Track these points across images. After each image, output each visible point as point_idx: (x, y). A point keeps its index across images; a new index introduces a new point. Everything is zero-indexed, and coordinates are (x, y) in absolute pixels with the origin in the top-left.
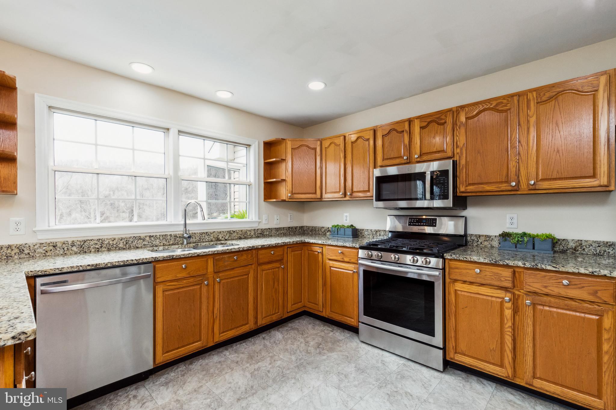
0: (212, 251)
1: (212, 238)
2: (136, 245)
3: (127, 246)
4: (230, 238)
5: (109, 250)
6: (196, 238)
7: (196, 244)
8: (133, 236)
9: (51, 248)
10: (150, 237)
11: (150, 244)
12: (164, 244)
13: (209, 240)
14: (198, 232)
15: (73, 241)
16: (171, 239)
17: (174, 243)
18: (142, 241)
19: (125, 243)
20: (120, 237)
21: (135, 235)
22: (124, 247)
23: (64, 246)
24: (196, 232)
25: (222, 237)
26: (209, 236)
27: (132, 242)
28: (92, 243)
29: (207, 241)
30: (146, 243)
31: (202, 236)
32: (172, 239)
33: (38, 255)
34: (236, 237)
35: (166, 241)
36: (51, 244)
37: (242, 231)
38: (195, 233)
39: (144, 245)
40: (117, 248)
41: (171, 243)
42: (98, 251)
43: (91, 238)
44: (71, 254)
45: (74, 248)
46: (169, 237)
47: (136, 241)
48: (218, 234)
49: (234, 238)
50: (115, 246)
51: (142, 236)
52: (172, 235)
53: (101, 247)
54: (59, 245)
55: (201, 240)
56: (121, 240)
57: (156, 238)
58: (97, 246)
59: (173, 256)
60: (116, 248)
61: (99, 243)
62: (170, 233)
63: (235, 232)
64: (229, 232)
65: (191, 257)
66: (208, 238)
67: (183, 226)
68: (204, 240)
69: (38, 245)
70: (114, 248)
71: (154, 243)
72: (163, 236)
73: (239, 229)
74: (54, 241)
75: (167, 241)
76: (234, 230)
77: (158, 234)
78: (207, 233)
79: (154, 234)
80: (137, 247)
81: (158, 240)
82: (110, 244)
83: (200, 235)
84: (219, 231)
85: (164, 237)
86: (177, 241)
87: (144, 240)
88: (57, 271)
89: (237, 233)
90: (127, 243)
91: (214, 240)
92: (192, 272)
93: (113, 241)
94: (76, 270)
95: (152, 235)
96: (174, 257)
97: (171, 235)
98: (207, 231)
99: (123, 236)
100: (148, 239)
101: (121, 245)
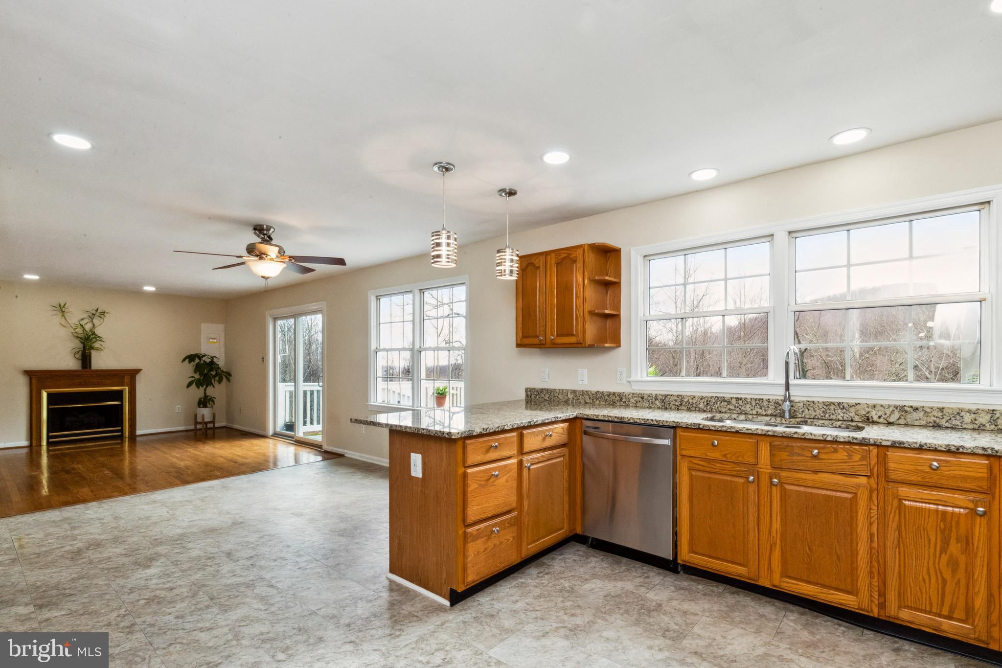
0: (762, 430)
1: (852, 415)
2: (719, 409)
3: (708, 408)
4: (902, 421)
5: (689, 410)
6: (815, 411)
7: (803, 420)
8: (715, 395)
9: (640, 399)
10: (737, 398)
11: (738, 409)
12: (757, 412)
13: (845, 418)
14: (821, 400)
15: (656, 395)
16: (768, 407)
17: (775, 414)
18: (726, 403)
19: (705, 404)
20: (700, 395)
21: (718, 395)
22: (705, 409)
23: (649, 398)
24: (816, 400)
25: (880, 417)
26: (844, 410)
27: (714, 403)
28: (673, 398)
29: (841, 419)
30: (731, 407)
31: (829, 409)
32: (771, 407)
33: (631, 405)
34: (923, 423)
35: (761, 408)
36: (640, 396)
37: (942, 410)
38: (813, 402)
39: (730, 409)
40: (697, 409)
41: (769, 412)
42: (678, 409)
43: (672, 394)
44: (654, 408)
45: (657, 402)
46: (765, 403)
47: (719, 403)
48: (867, 410)
49: (917, 423)
50: (694, 405)
51: (727, 396)
52: (771, 401)
53: (681, 405)
54: (646, 397)
55: (827, 416)
56: (701, 399)
57: (746, 402)
58: (677, 404)
59: (699, 425)
60: (695, 408)
61: (679, 400)
62: (768, 397)
63: (917, 409)
64: (902, 409)
65: (726, 431)
66: (842, 415)
67: (784, 388)
68: (834, 417)
69: (631, 395)
70: (694, 409)
71: (743, 408)
72: (756, 400)
73: (931, 405)
74: (642, 392)
75: (763, 408)
76: (915, 405)
77: (749, 397)
78: (839, 404)
79: (743, 396)
80: (720, 412)
81: (748, 406)
82: (689, 403)
83: (825, 407)
84: (871, 403)
85: (758, 402)
86: (779, 411)
87: (729, 403)
88: (595, 418)
89: (926, 412)
90: (708, 404)
91: (856, 418)
92: (730, 455)
93: (693, 399)
94: (607, 419)
95: (739, 396)
96: (701, 426)
97: (769, 401)
98: (841, 401)
99: (704, 395)
100: (734, 401)
101: (701, 406)
